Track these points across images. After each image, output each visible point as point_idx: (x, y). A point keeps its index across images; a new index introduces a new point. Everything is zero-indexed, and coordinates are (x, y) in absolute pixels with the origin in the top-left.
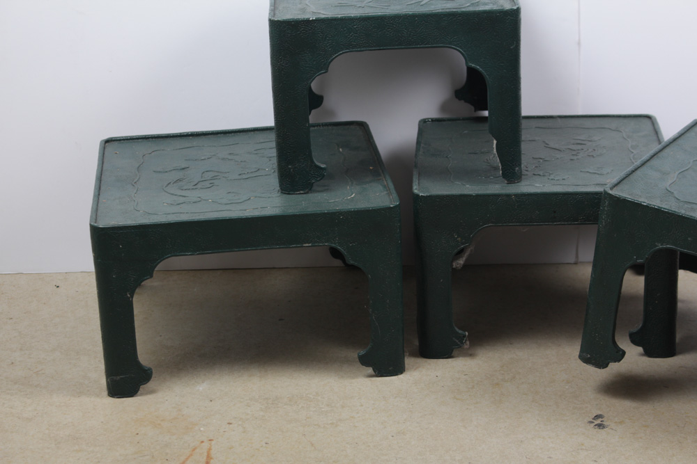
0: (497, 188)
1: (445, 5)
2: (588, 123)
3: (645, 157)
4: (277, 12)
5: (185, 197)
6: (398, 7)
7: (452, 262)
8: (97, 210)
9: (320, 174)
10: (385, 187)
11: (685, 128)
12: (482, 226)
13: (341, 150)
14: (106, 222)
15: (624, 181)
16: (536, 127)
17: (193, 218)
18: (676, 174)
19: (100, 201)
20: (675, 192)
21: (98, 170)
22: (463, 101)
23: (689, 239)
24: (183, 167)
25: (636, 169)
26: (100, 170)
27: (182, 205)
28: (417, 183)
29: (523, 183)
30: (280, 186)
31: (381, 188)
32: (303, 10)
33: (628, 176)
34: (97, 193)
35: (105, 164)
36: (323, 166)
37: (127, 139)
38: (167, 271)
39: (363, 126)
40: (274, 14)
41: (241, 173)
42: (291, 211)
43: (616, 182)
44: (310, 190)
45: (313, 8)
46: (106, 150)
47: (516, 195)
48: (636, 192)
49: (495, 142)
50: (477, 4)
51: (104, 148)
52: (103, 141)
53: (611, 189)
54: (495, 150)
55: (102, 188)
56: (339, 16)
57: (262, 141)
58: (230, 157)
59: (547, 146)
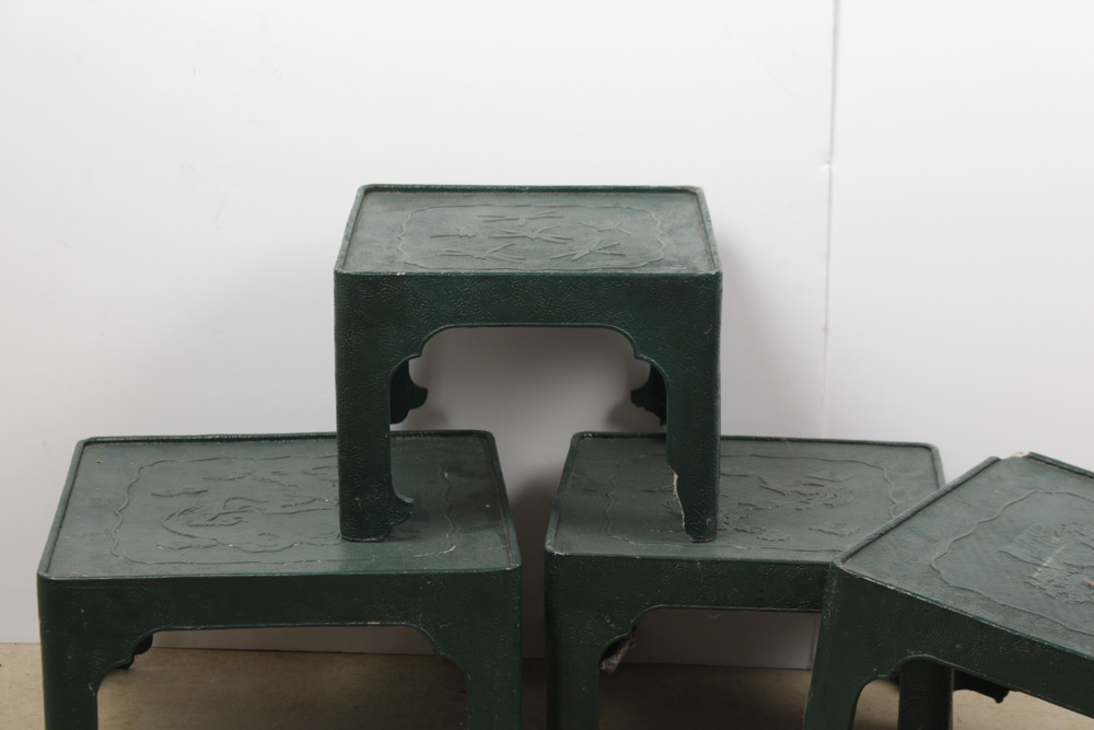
0: (675, 548)
1: (608, 262)
2: (833, 452)
3: (903, 514)
4: (350, 260)
5: (192, 537)
6: (536, 262)
7: (601, 661)
8: (53, 551)
9: (403, 512)
10: (504, 537)
11: (972, 470)
12: (649, 606)
13: (446, 475)
14: (63, 572)
15: (866, 550)
16: (752, 455)
17: (201, 572)
18: (949, 543)
19: (61, 537)
20: (942, 571)
21: (65, 488)
22: (642, 409)
23: (958, 646)
24: (198, 489)
25: (887, 532)
26: (69, 487)
27: (185, 551)
28: (553, 535)
29: (717, 542)
30: (342, 528)
31: (497, 538)
32: (391, 260)
33: (872, 541)
34: (58, 525)
35: (78, 478)
36: (408, 500)
37: (119, 442)
38: (173, 649)
39: (486, 439)
40: (345, 264)
41: (286, 503)
42: (353, 569)
43: (853, 551)
44: (387, 536)
45: (406, 257)
46: (84, 456)
47: (703, 562)
48: (883, 570)
49: (676, 477)
50: (659, 263)
51: (82, 453)
52: (81, 442)
53: (844, 561)
54: (675, 490)
55: (68, 516)
56: (443, 272)
57: (328, 454)
58: (272, 478)
59: (764, 487)
